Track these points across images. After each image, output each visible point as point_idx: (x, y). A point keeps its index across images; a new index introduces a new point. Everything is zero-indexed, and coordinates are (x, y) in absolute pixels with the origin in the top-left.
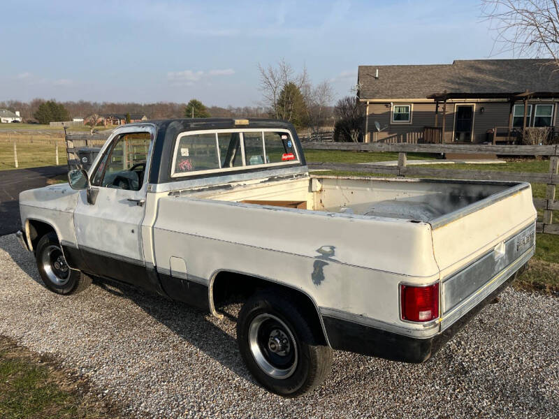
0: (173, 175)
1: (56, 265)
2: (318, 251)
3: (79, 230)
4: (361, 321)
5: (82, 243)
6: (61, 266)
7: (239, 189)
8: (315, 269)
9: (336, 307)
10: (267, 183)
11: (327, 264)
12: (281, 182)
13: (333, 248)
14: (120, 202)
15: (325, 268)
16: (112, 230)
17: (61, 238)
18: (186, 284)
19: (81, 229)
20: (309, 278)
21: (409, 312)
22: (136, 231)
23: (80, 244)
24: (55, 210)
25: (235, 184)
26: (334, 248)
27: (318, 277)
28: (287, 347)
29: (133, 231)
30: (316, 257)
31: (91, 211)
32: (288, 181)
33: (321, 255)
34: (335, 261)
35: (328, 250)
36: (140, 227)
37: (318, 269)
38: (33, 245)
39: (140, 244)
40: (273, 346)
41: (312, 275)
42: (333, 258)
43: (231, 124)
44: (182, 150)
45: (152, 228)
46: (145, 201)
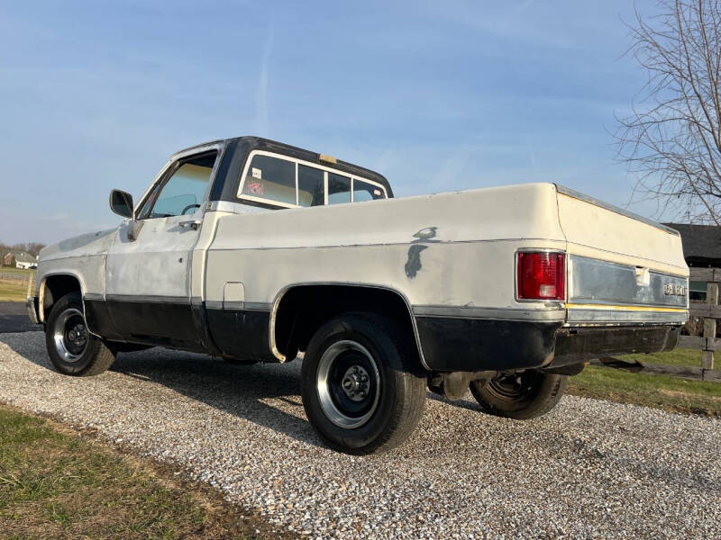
0: (240, 195)
1: (71, 335)
3: (110, 274)
4: (466, 314)
5: (111, 292)
6: (77, 336)
8: (410, 258)
9: (433, 303)
11: (426, 247)
13: (433, 229)
14: (169, 231)
15: (423, 253)
16: (154, 267)
17: (84, 291)
18: (241, 318)
19: (113, 274)
20: (402, 270)
21: (528, 288)
22: (185, 260)
23: (109, 293)
24: (84, 256)
26: (435, 228)
28: (366, 387)
29: (181, 260)
30: (412, 242)
31: (131, 248)
33: (419, 239)
34: (435, 242)
35: (427, 232)
36: (191, 253)
37: (413, 257)
38: (45, 314)
39: (187, 276)
40: (348, 384)
41: (406, 265)
42: (433, 239)
43: (314, 157)
44: (254, 170)
45: (207, 251)
46: (200, 224)
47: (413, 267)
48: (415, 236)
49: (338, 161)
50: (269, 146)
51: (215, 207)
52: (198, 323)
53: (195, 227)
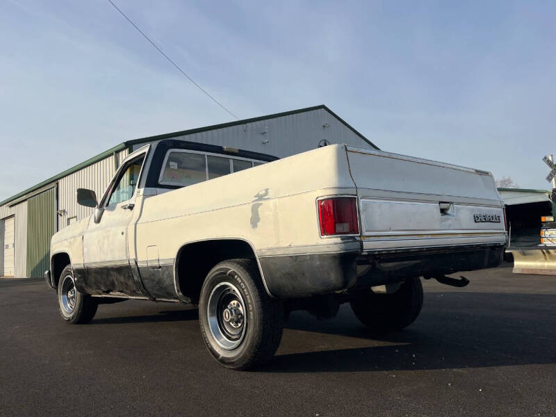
0: (161, 182)
3: (85, 249)
4: (290, 252)
5: (87, 261)
8: (253, 214)
11: (262, 204)
13: (267, 190)
15: (260, 209)
17: (73, 262)
19: (87, 248)
20: (249, 223)
22: (125, 233)
23: (85, 262)
26: (268, 189)
30: (254, 202)
34: (267, 199)
35: (263, 192)
36: (127, 227)
37: (255, 212)
39: (126, 244)
42: (266, 197)
43: (219, 150)
44: (171, 163)
45: (136, 224)
46: (134, 205)
47: (255, 221)
48: (256, 197)
49: (239, 150)
50: (182, 145)
51: (142, 192)
52: (136, 278)
53: (131, 207)
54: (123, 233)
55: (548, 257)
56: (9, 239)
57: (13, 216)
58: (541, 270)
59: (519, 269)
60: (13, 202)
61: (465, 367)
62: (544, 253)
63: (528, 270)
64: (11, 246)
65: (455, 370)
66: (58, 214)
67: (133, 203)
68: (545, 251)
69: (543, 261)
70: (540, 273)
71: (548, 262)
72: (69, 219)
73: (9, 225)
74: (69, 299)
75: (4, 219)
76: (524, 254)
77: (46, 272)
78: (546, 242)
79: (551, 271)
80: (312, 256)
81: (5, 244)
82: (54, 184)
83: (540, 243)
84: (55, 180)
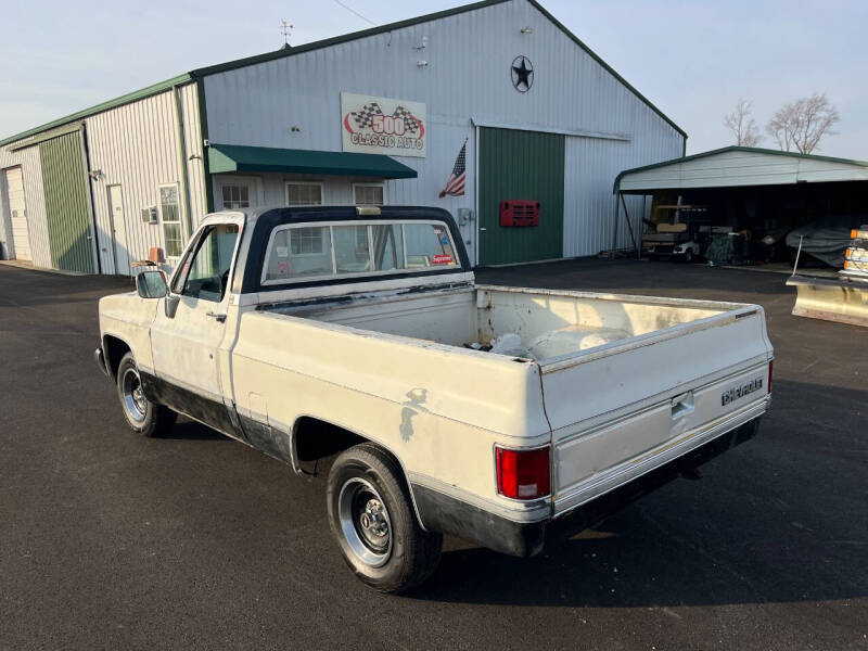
0: (265, 282)
2: (407, 395)
3: (156, 351)
4: (455, 494)
5: (159, 368)
7: (360, 302)
8: (403, 420)
9: (426, 473)
10: (405, 296)
11: (416, 413)
12: (426, 294)
13: (424, 391)
15: (414, 419)
20: (397, 430)
22: (214, 357)
23: (156, 369)
25: (358, 296)
26: (427, 391)
27: (407, 431)
30: (404, 403)
32: (439, 292)
33: (410, 400)
34: (423, 409)
35: (418, 393)
36: (218, 351)
37: (406, 420)
39: (218, 373)
41: (401, 426)
42: (423, 405)
43: (350, 213)
44: (278, 249)
45: (231, 351)
46: (225, 317)
50: (294, 217)
51: (236, 302)
52: (234, 423)
53: (222, 319)
54: (212, 357)
55: (848, 297)
56: (17, 204)
57: (18, 166)
58: (835, 315)
59: (801, 308)
60: (18, 143)
61: (679, 604)
62: (844, 290)
63: (816, 312)
64: (21, 214)
65: (665, 609)
66: (90, 177)
67: (224, 313)
68: (846, 288)
69: (841, 303)
70: (833, 319)
71: (849, 304)
72: (108, 187)
73: (13, 178)
74: (135, 402)
75: (5, 170)
76: (814, 288)
77: (98, 352)
78: (851, 270)
79: (850, 317)
80: (484, 513)
81: (12, 210)
82: (77, 126)
83: (843, 269)
84: (81, 118)
